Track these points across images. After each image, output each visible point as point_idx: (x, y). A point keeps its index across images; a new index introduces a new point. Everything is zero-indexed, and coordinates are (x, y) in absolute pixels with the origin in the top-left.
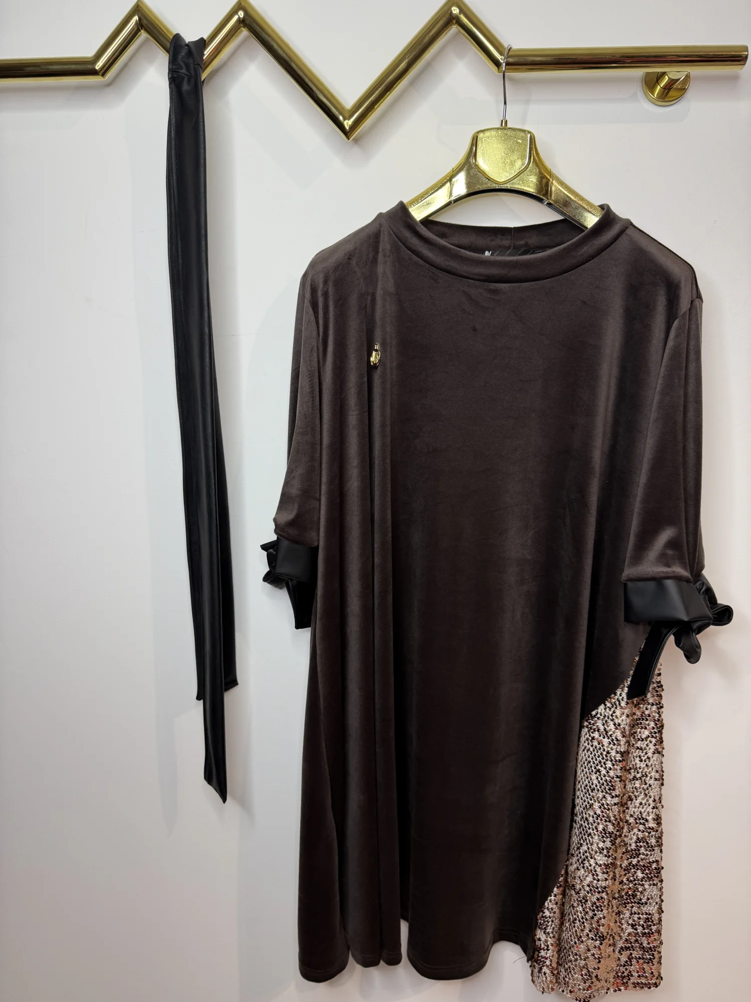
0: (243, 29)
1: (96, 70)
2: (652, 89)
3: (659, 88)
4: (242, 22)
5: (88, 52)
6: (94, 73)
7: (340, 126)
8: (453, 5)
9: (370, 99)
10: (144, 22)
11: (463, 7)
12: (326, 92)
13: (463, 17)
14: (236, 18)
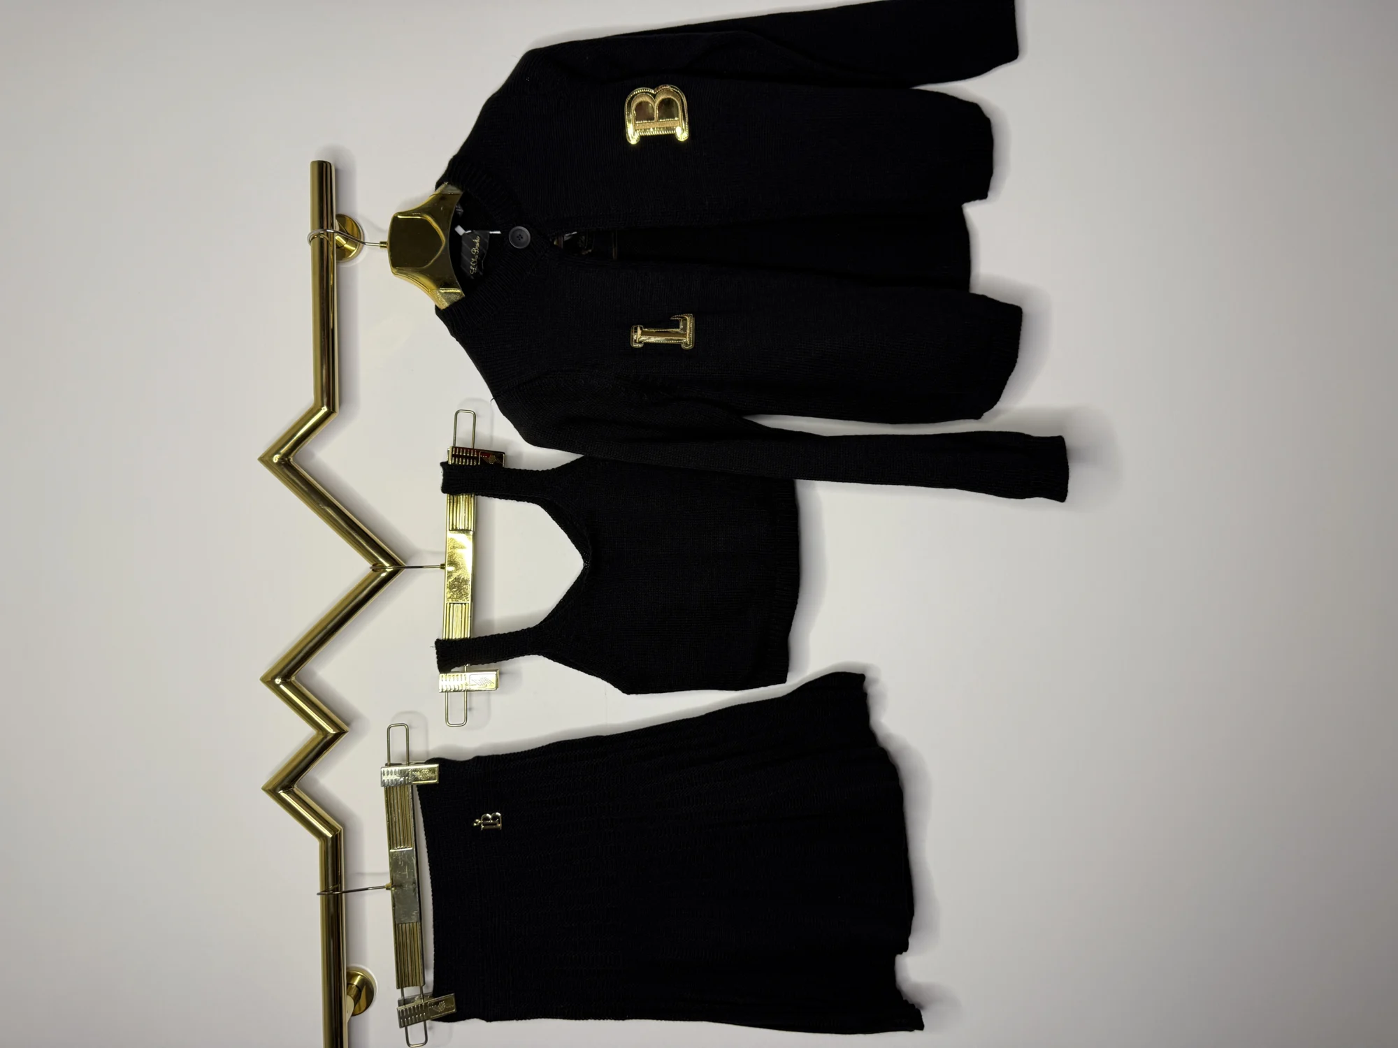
0: (293, 678)
1: (332, 837)
2: (351, 252)
3: (347, 246)
4: (286, 681)
5: (315, 844)
6: (336, 839)
7: (391, 576)
8: (272, 461)
9: (364, 544)
10: (286, 783)
11: (274, 451)
12: (357, 592)
13: (283, 451)
14: (282, 687)
